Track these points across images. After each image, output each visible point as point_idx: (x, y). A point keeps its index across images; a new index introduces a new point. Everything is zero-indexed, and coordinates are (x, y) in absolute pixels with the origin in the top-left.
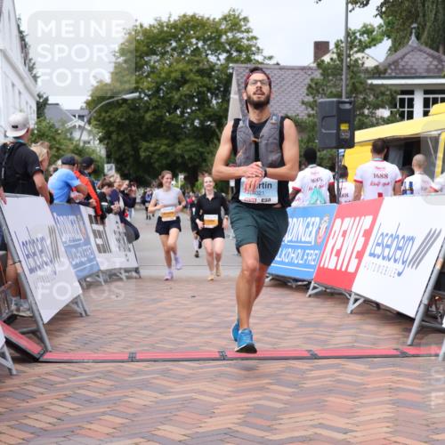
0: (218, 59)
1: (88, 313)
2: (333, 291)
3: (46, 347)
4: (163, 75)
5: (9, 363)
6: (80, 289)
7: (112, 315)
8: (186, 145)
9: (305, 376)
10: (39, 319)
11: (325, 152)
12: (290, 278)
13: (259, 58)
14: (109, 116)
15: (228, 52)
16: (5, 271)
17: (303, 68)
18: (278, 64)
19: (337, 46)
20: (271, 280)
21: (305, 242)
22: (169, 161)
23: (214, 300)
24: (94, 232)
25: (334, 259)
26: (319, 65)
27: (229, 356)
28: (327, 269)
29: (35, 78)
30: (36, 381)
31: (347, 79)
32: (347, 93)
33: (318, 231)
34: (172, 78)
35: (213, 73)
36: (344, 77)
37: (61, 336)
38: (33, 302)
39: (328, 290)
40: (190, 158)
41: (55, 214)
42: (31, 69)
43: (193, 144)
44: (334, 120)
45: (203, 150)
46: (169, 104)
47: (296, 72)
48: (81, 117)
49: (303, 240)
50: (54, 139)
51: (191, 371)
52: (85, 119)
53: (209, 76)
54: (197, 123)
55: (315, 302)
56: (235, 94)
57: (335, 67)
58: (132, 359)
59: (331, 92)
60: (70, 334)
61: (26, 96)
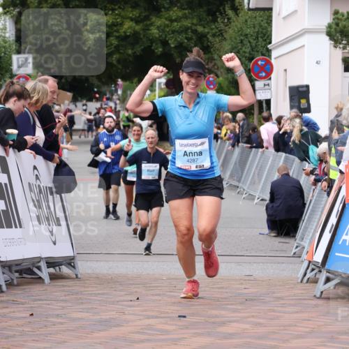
8: (172, 21)
20: (336, 285)
22: (138, 49)
23: (223, 324)
43: (185, 17)
45: (206, 30)
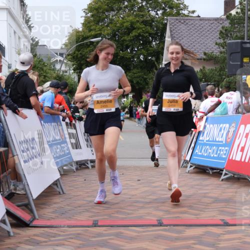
0: (157, 14)
1: (65, 192)
2: (239, 176)
3: (34, 216)
4: (118, 25)
5: (8, 228)
6: (59, 174)
7: (81, 193)
8: (134, 74)
9: (220, 238)
10: (30, 196)
11: (232, 78)
12: (207, 167)
13: (186, 12)
14: (81, 54)
15: (164, 9)
16: (7, 161)
17: (216, 19)
18: (199, 16)
19: (241, 3)
20: (194, 168)
21: (219, 142)
23: (154, 183)
24: (69, 134)
25: (240, 153)
26: (228, 17)
27: (165, 223)
28: (235, 161)
29: (30, 28)
30: (27, 240)
31: (248, 26)
32: (248, 36)
33: (227, 134)
34: (124, 27)
35: (153, 23)
36: (246, 25)
37: (46, 208)
38: (26, 184)
39: (235, 176)
40: (138, 83)
41: (42, 122)
42: (27, 21)
44: (239, 55)
45: (147, 77)
46: (122, 45)
47: (211, 22)
48: (61, 55)
49: (217, 140)
50: (43, 70)
51: (137, 234)
52: (64, 56)
53: (151, 26)
54: (142, 57)
55: (226, 185)
56: (169, 37)
57: (240, 19)
58: (95, 225)
59: (237, 36)
60: (51, 206)
61: (23, 40)
